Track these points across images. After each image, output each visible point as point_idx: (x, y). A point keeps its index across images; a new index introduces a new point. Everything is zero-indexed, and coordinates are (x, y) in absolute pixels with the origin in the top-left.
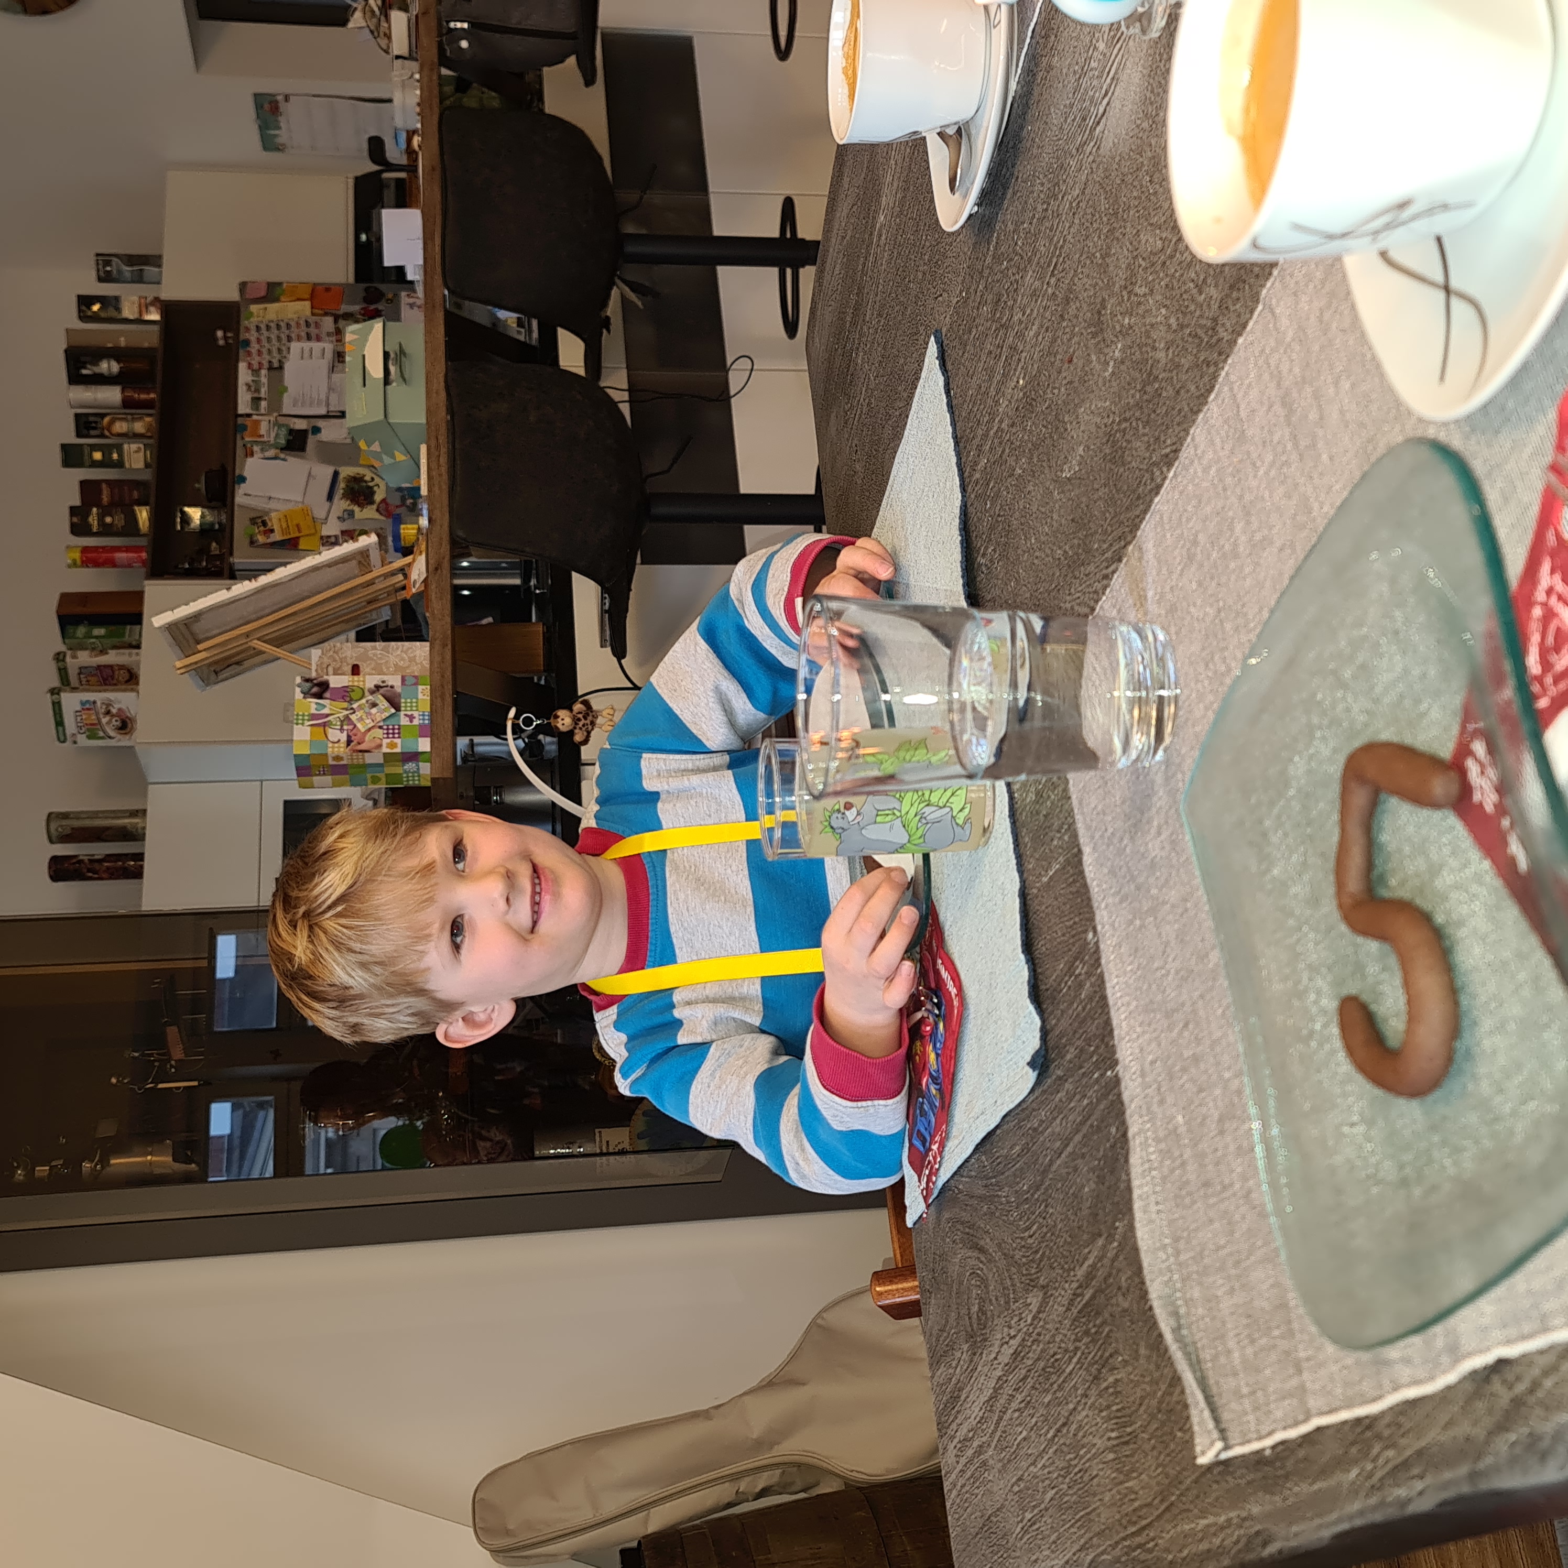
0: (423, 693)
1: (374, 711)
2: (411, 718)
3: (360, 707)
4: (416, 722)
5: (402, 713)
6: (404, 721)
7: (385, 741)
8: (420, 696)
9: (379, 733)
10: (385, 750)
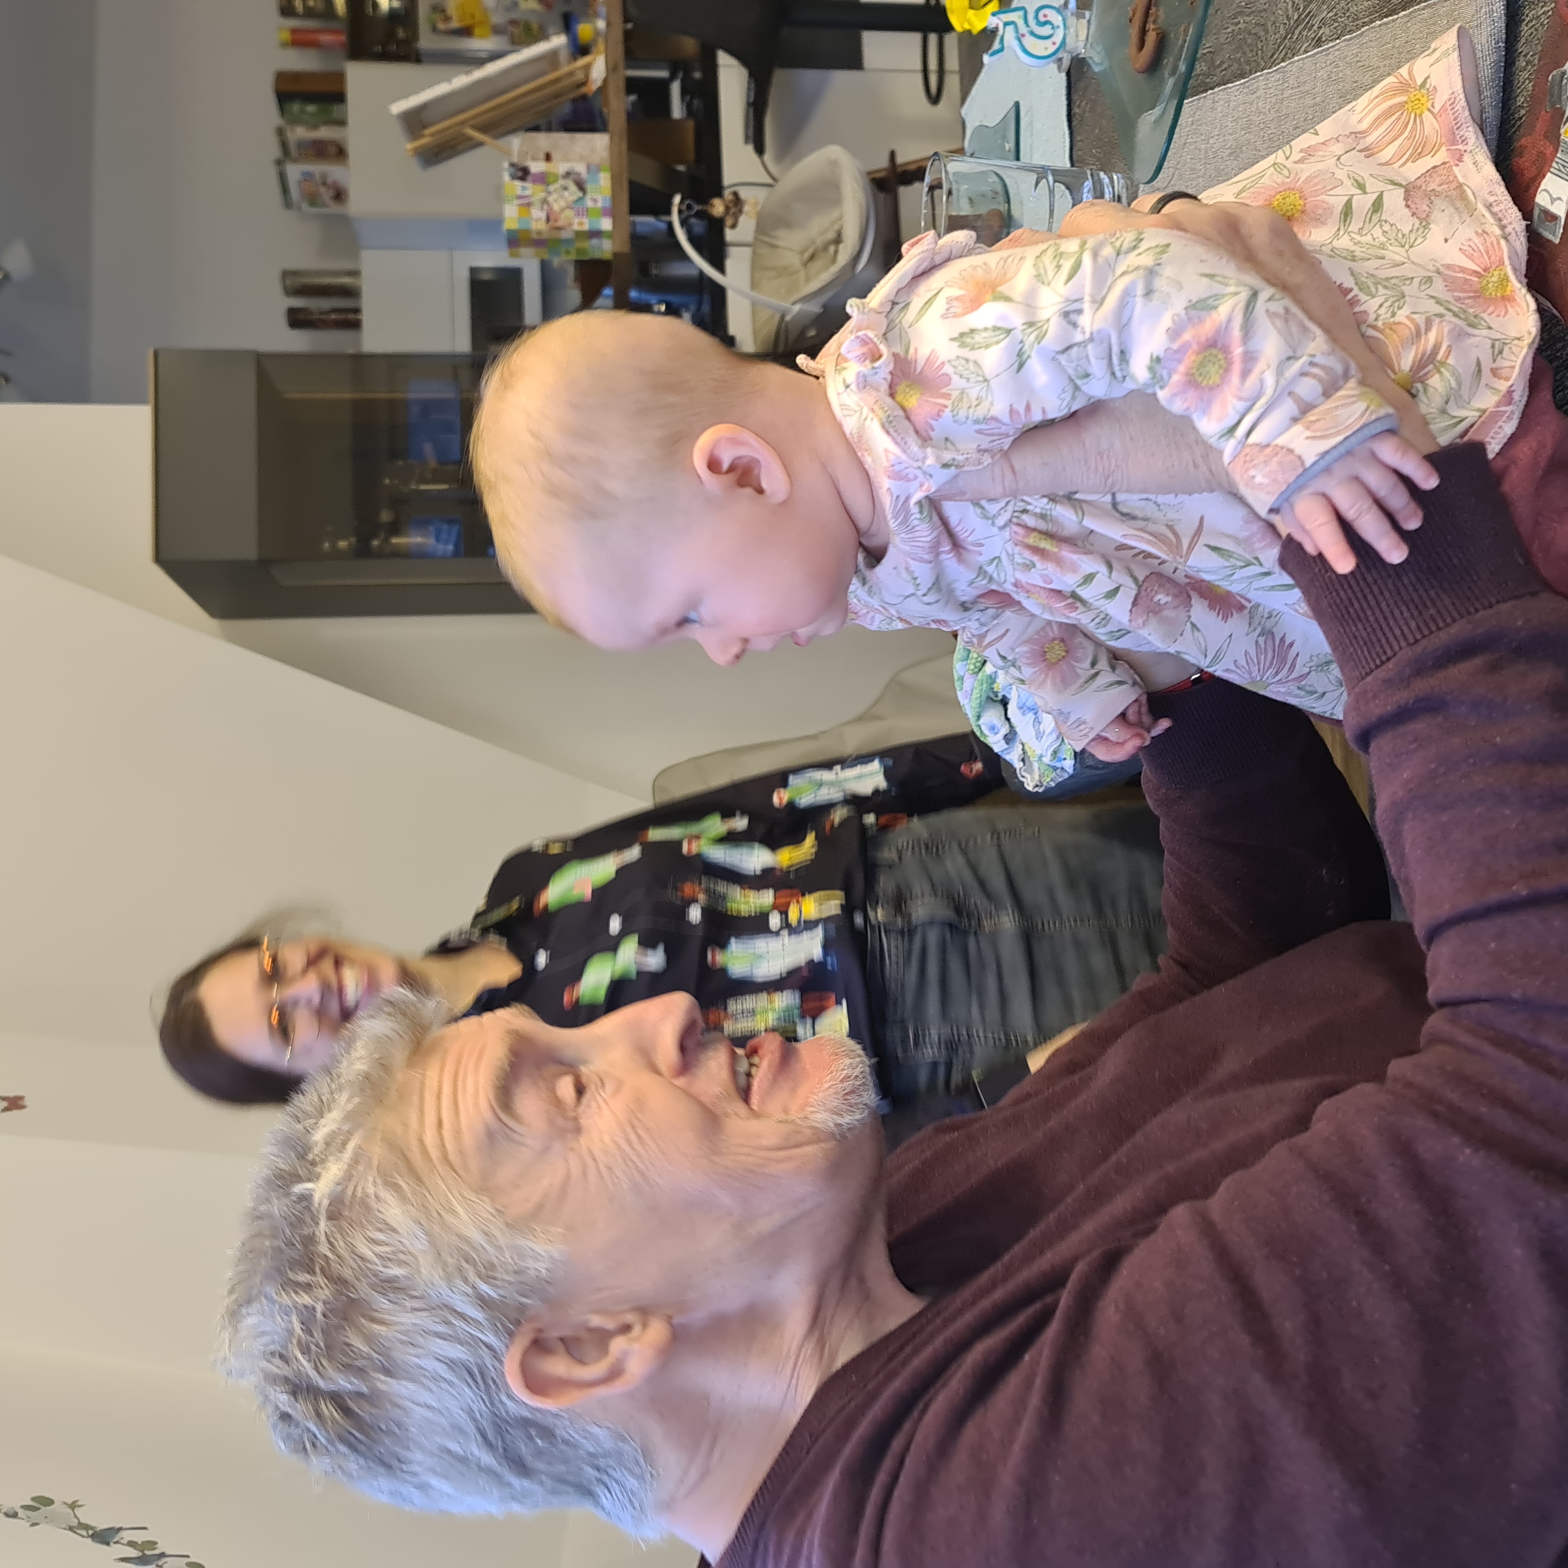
0: (604, 180)
1: (566, 194)
2: (595, 201)
3: (555, 190)
4: (600, 205)
5: (589, 196)
6: (589, 204)
7: (576, 220)
8: (602, 183)
9: (569, 213)
10: (576, 227)
